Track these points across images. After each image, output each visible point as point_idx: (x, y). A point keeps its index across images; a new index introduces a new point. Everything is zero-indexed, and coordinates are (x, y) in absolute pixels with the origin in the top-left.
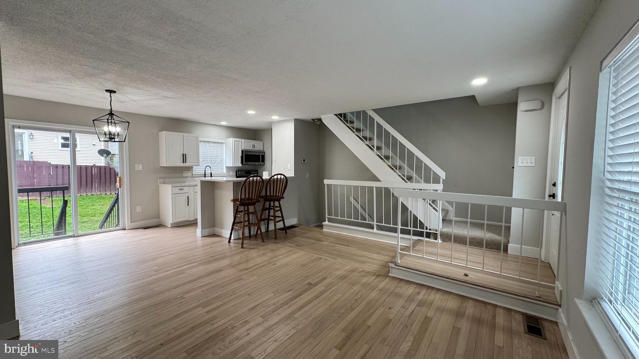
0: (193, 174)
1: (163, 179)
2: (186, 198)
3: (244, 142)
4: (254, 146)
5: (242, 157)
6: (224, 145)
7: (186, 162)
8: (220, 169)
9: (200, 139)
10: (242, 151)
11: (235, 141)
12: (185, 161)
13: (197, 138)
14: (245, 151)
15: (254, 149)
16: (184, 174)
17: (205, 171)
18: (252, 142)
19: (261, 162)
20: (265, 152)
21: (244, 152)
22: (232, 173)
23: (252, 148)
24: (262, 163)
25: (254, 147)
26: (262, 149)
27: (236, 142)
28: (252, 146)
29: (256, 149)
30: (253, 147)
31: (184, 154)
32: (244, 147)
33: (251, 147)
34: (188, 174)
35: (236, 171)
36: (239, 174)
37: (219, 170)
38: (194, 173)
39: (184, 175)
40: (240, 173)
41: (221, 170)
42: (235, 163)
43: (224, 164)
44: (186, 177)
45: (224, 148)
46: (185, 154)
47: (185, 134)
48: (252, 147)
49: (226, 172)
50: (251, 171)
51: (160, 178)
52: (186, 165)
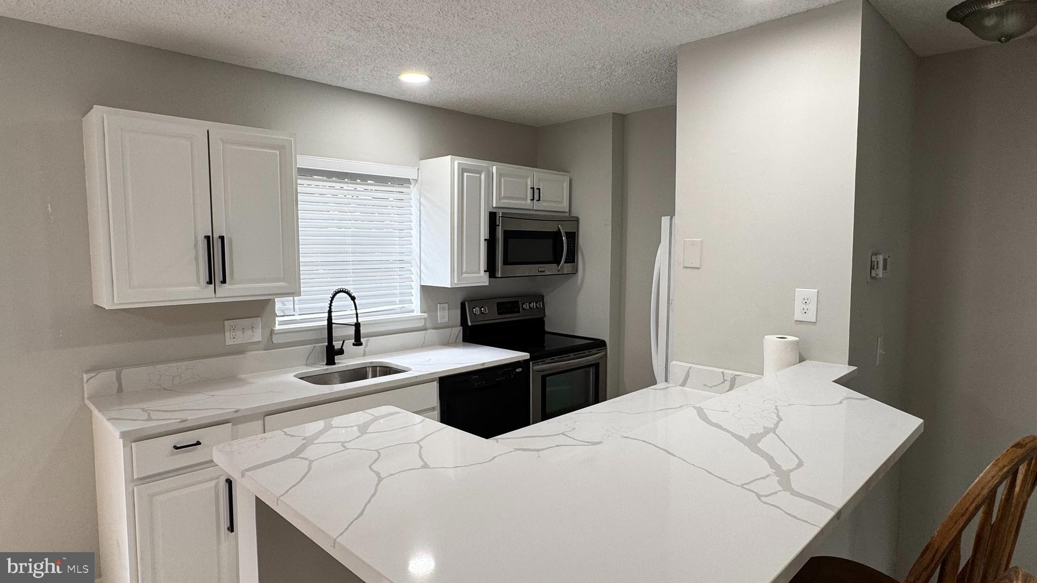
0: (272, 332)
1: (113, 373)
2: (216, 486)
3: (500, 175)
4: (536, 192)
5: (491, 243)
6: (413, 190)
7: (224, 281)
8: (397, 300)
9: (304, 162)
10: (492, 216)
11: (463, 170)
12: (218, 276)
13: (284, 151)
14: (504, 216)
15: (537, 206)
16: (227, 334)
17: (330, 312)
18: (531, 177)
19: (565, 262)
20: (577, 220)
21: (499, 221)
22: (446, 312)
23: (529, 201)
24: (567, 268)
25: (536, 197)
26: (564, 206)
27: (465, 174)
28: (529, 191)
29: (543, 205)
30: (533, 200)
31: (216, 236)
32: (499, 198)
33: (526, 199)
34: (249, 332)
35: (463, 305)
36: (473, 315)
37: (393, 303)
38: (282, 323)
39: (229, 342)
40: (477, 310)
41: (401, 302)
42: (464, 270)
43: (414, 277)
44: (240, 350)
45: (414, 203)
46: (222, 238)
47: (219, 130)
48: (529, 196)
49: (422, 312)
50: (518, 302)
51: (95, 369)
52: (227, 293)
